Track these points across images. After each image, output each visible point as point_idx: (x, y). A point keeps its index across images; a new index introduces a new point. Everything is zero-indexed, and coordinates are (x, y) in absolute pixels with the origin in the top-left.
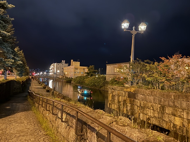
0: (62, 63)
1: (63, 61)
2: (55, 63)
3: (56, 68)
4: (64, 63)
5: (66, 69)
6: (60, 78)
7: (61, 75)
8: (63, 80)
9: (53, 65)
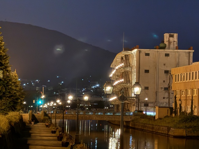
0: (164, 48)
1: (166, 36)
2: (131, 50)
3: (135, 69)
4: (174, 45)
5: (182, 77)
6: (157, 118)
7: (161, 105)
8: (171, 128)
9: (122, 58)
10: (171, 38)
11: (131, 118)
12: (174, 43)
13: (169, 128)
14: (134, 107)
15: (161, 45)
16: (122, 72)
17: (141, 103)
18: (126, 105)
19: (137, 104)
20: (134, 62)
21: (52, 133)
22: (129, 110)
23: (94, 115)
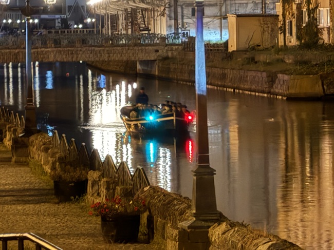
6: (232, 47)
7: (242, 11)
8: (280, 75)
11: (157, 51)
13: (272, 79)
14: (164, 19)
17: (182, 9)
18: (139, 16)
19: (170, 11)
22: (147, 29)
23: (51, 47)
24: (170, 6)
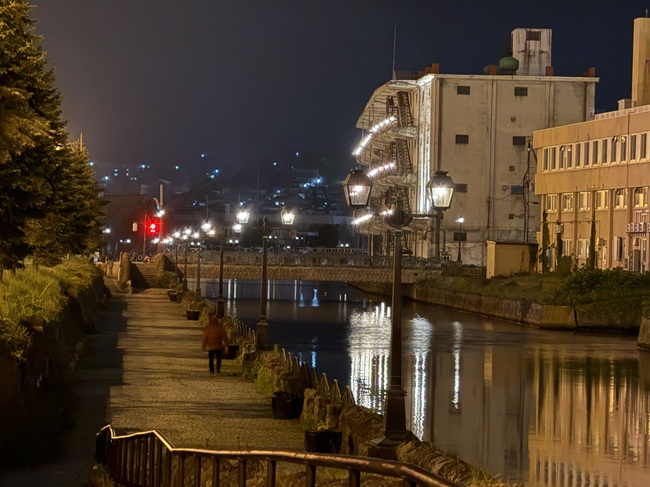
0: (512, 70)
1: (519, 35)
2: (416, 78)
3: (428, 134)
4: (540, 63)
5: (566, 155)
6: (490, 273)
7: (504, 238)
8: (533, 305)
9: (390, 101)
10: (532, 42)
11: (416, 274)
12: (540, 59)
13: (526, 307)
14: (426, 243)
15: (505, 62)
16: (389, 141)
17: (444, 232)
19: (432, 235)
20: (425, 112)
21: (189, 319)
22: (410, 252)
23: (310, 266)
24: (432, 230)
